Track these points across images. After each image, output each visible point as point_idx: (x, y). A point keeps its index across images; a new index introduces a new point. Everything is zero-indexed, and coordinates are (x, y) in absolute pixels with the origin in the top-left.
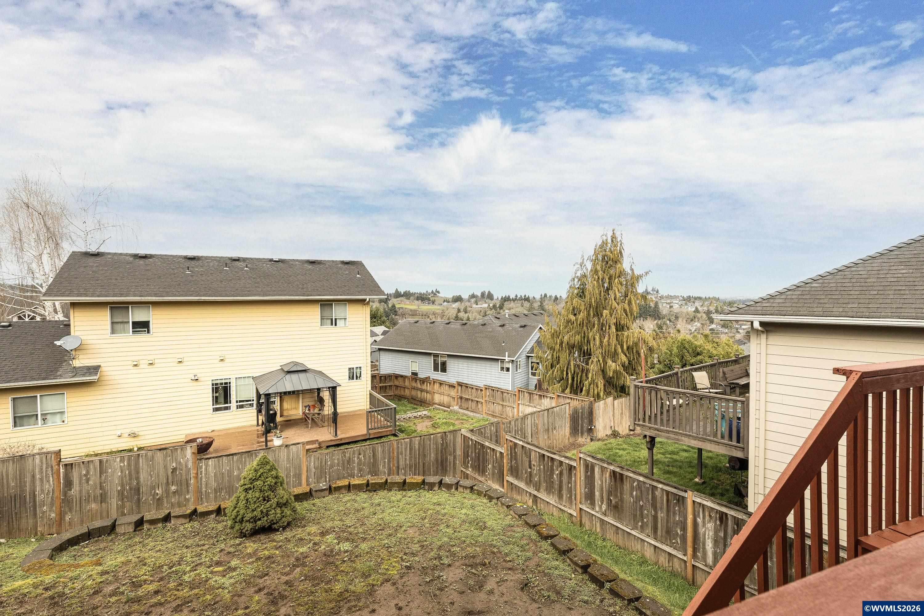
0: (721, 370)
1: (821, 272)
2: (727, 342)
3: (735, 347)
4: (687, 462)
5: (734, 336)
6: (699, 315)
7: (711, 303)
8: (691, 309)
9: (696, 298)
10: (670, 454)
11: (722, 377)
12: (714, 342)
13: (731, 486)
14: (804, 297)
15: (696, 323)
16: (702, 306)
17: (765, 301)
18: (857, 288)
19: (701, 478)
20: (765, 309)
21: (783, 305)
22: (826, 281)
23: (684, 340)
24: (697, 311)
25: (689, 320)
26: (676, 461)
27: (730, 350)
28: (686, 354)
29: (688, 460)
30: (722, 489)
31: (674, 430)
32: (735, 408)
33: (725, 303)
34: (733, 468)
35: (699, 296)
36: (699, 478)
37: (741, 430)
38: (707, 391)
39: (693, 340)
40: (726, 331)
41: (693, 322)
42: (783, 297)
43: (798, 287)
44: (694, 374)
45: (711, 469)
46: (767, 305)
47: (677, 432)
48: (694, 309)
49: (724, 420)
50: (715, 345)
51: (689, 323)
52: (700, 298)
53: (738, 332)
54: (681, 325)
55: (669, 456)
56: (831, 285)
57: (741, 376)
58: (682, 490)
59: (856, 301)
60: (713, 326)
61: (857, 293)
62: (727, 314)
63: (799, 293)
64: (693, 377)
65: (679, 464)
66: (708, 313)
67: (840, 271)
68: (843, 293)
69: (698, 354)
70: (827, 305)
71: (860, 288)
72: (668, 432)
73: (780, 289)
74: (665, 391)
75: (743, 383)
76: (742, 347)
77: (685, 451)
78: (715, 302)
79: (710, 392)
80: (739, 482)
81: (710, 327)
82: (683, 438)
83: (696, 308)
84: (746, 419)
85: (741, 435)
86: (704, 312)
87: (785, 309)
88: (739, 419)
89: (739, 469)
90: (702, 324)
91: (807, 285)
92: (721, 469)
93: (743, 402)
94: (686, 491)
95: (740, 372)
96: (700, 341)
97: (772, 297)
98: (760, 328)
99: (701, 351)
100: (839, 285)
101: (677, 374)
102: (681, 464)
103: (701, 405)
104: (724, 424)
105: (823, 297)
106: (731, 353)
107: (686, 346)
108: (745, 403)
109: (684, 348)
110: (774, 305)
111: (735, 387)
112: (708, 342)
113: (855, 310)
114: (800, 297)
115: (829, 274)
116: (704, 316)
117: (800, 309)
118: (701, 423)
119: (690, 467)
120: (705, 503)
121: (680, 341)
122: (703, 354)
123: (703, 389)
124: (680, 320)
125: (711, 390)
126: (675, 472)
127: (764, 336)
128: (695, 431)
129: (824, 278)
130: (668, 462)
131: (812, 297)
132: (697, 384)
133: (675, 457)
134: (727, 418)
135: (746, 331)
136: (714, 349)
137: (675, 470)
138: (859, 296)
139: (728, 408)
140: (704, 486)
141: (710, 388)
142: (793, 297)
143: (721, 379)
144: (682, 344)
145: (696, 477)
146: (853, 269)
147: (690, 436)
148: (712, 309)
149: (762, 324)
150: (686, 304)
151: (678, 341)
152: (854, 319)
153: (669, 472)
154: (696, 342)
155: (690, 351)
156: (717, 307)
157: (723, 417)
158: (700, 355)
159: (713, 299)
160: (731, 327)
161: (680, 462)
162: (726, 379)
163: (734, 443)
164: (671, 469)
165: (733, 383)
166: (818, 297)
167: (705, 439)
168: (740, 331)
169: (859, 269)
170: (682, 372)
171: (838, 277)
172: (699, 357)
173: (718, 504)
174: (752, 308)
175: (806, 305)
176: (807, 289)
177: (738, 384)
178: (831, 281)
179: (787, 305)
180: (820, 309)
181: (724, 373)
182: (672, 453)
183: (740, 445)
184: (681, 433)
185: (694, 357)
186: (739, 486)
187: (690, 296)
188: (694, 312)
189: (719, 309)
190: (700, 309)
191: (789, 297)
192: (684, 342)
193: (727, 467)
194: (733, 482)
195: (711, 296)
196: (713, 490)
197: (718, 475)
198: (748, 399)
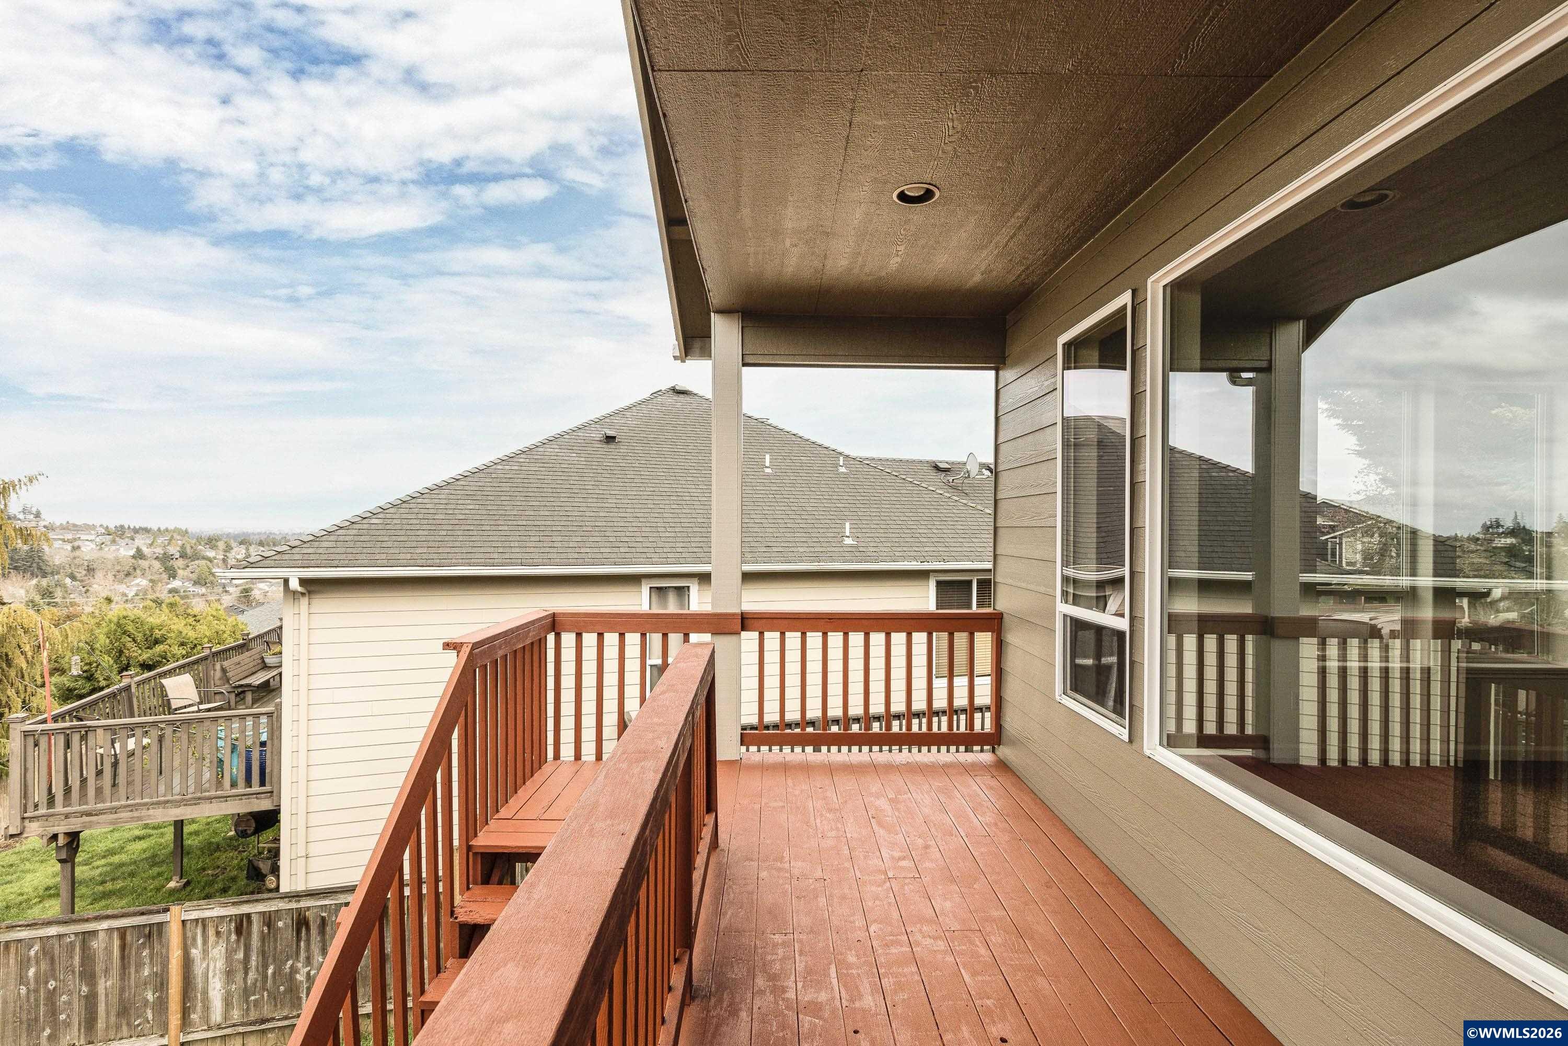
0: (218, 667)
1: (382, 503)
2: (215, 613)
3: (231, 620)
4: (146, 859)
5: (219, 600)
6: (144, 564)
7: (170, 540)
8: (125, 551)
9: (136, 531)
10: (104, 857)
11: (220, 679)
12: (189, 615)
13: (241, 868)
14: (362, 538)
15: (138, 581)
16: (151, 545)
17: (305, 545)
18: (424, 527)
19: (181, 878)
20: (306, 557)
21: (332, 550)
22: (388, 516)
23: (125, 617)
24: (139, 555)
25: (122, 575)
26: (122, 865)
27: (223, 627)
28: (129, 645)
29: (147, 854)
30: (223, 880)
31: (129, 802)
32: (256, 726)
33: (199, 539)
34: (243, 834)
35: (143, 526)
36: (176, 878)
37: (268, 763)
38: (195, 708)
39: (144, 616)
40: (203, 590)
41: (131, 578)
42: (332, 538)
43: (353, 523)
44: (164, 681)
45: (198, 852)
46: (310, 551)
47: (138, 804)
48: (132, 552)
49: (235, 755)
50: (191, 620)
51: (121, 582)
52: (147, 530)
53: (226, 591)
54: (101, 586)
55: (103, 862)
56: (395, 521)
57: (254, 670)
58: (158, 912)
59: (425, 544)
60: (176, 584)
61: (426, 533)
62: (244, 568)
63: (354, 532)
64: (162, 686)
65: (130, 871)
66: (165, 559)
67: (404, 502)
68: (409, 533)
69: (157, 642)
70: (392, 551)
71: (428, 527)
72: (115, 810)
73: (327, 525)
74: (106, 728)
75: (258, 683)
76: (241, 618)
77: (140, 838)
78: (179, 537)
79: (199, 711)
80: (255, 855)
81: (170, 586)
82: (151, 812)
83: (139, 550)
84: (276, 741)
85: (267, 771)
86: (157, 558)
87: (338, 557)
88: (263, 744)
89: (254, 834)
90: (151, 581)
91: (365, 521)
92: (218, 847)
93: (269, 715)
94: (166, 910)
95: (251, 665)
96: (158, 618)
97: (316, 539)
98: (299, 589)
99: (163, 636)
100: (405, 522)
101: (128, 688)
102: (132, 867)
103: (191, 738)
104: (235, 761)
105: (386, 539)
106: (224, 632)
107: (130, 628)
108: (275, 715)
109: (125, 633)
110: (321, 551)
111: (243, 692)
112: (177, 616)
113: (425, 556)
114: (356, 538)
115: (391, 506)
116: (157, 565)
117: (358, 557)
118: (191, 771)
119: (154, 864)
120: (207, 914)
121: (115, 620)
122: (168, 641)
123: (185, 707)
124: (99, 575)
125: (202, 707)
126: (119, 890)
127: (304, 601)
128: (177, 790)
129: (386, 511)
130: (101, 875)
131: (373, 538)
132: (172, 702)
133: (116, 859)
134: (241, 748)
135: (240, 588)
136: (190, 628)
137: (119, 884)
138: (429, 538)
139: (243, 731)
140: (189, 889)
141: (201, 703)
142: (347, 538)
143: (218, 683)
144: (119, 625)
145: (169, 880)
146: (419, 501)
147: (167, 802)
148: (173, 550)
149: (303, 582)
150: (114, 541)
151: (110, 621)
152: (424, 568)
153: (106, 895)
154: (151, 620)
155: (139, 637)
156: (183, 546)
157: (234, 748)
158: (162, 642)
159: (174, 531)
160: (212, 583)
161: (131, 864)
162: (228, 682)
163: (256, 788)
164: (109, 886)
165: (241, 686)
166: (380, 538)
167: (199, 799)
168: (231, 589)
169: (425, 501)
170: (138, 684)
171: (402, 511)
172: (159, 648)
173: (234, 904)
174: (286, 557)
175: (365, 551)
176: (366, 526)
177: (249, 685)
178: (394, 516)
179: (338, 550)
180: (384, 556)
181: (224, 671)
182: (111, 852)
183: (267, 788)
184: (145, 804)
185: (148, 648)
186: (256, 863)
187: (122, 527)
188: (134, 557)
189: (189, 551)
190: (146, 550)
191: (341, 538)
192: (122, 621)
193: (231, 838)
194: (242, 859)
195: (171, 527)
196: (207, 890)
197: (213, 859)
198: (279, 707)
